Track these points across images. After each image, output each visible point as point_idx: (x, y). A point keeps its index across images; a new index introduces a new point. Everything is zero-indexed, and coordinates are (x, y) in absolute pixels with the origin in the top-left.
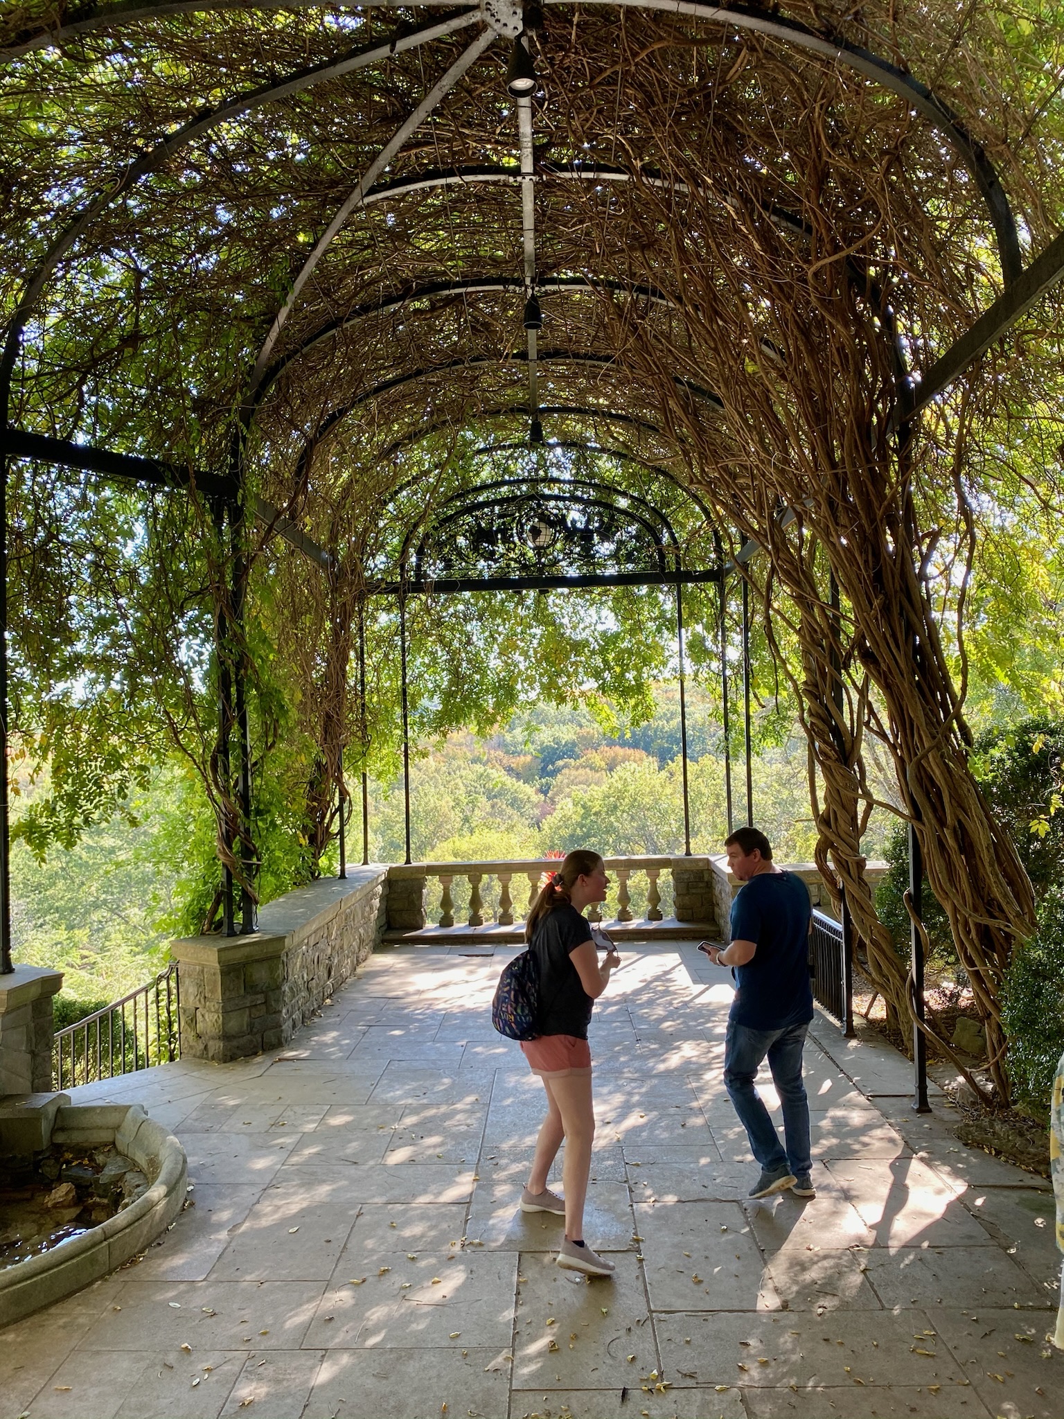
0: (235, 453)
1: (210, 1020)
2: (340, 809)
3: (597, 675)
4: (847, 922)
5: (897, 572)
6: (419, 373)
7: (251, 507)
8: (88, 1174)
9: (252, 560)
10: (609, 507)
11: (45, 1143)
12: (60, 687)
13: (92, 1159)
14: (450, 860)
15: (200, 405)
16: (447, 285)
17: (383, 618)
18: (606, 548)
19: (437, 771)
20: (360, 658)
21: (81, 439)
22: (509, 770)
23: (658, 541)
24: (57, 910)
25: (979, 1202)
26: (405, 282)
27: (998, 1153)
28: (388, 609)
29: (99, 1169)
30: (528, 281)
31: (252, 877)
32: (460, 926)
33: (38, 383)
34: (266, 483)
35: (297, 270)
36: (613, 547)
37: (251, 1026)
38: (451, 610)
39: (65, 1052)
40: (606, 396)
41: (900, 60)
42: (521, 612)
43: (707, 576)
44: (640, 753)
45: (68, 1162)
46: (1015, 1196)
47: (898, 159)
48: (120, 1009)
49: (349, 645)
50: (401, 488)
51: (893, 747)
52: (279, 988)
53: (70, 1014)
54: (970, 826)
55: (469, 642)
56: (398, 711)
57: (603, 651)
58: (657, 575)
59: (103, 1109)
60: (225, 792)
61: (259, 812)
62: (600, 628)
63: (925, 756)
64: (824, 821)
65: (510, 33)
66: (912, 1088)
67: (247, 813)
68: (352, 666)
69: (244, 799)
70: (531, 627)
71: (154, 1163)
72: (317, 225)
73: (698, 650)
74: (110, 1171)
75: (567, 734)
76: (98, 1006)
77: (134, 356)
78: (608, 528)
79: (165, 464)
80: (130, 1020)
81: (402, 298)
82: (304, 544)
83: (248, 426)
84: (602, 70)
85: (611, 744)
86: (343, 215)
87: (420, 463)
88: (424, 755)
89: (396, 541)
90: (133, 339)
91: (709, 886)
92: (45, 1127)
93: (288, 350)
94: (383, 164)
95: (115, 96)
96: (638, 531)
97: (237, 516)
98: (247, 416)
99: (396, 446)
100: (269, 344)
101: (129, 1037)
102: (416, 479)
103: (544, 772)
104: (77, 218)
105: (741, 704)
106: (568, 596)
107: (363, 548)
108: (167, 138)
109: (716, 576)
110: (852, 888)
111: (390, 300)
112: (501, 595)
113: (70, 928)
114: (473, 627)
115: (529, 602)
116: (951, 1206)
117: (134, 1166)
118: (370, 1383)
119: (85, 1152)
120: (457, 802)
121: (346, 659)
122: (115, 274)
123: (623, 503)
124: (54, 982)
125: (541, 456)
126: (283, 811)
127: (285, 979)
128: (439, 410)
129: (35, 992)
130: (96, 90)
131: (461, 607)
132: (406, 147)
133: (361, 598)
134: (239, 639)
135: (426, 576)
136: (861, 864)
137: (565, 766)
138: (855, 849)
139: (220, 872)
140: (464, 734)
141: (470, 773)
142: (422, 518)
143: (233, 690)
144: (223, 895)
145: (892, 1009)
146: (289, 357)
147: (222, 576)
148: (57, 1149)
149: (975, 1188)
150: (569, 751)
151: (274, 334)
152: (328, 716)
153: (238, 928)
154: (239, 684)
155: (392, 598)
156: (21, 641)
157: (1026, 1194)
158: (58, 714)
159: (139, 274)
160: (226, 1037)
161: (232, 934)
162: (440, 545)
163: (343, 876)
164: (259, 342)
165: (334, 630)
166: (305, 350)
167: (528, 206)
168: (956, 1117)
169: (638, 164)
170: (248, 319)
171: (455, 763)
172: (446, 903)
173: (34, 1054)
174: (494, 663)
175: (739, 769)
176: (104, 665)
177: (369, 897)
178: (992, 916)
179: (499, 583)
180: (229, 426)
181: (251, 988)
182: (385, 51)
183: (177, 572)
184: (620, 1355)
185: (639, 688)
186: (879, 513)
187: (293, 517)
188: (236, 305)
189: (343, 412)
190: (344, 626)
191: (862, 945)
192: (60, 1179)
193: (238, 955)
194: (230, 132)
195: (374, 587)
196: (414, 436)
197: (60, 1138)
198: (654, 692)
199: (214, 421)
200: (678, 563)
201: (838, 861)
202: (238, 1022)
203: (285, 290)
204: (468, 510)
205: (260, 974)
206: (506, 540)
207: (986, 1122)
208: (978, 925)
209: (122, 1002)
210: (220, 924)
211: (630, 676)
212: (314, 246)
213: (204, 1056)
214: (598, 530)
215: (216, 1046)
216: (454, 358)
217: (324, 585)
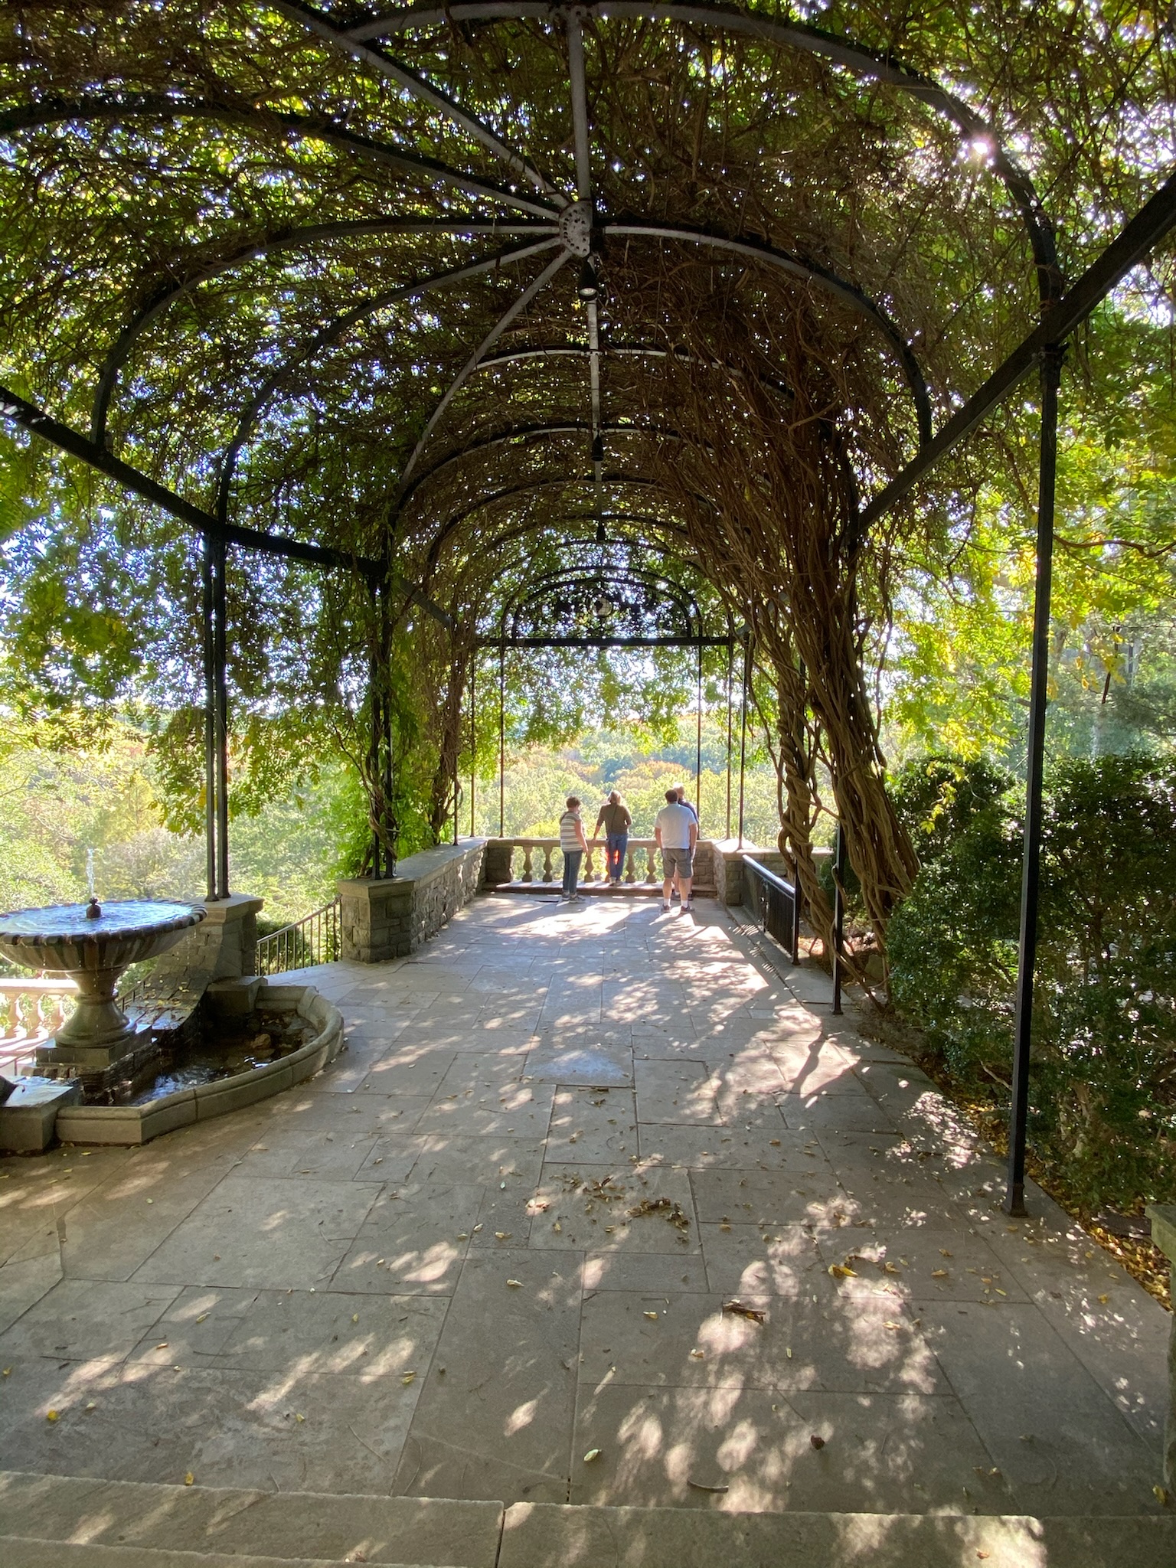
0: (385, 547)
1: (362, 934)
2: (455, 798)
3: (638, 708)
4: (798, 887)
5: (840, 646)
6: (517, 488)
7: (396, 584)
8: (279, 1029)
9: (396, 622)
10: (653, 587)
11: (251, 1007)
12: (260, 704)
13: (281, 1020)
14: (536, 837)
15: (361, 508)
16: (537, 427)
17: (489, 664)
18: (649, 617)
19: (530, 774)
20: (471, 691)
21: (276, 531)
22: (582, 776)
23: (686, 614)
24: (256, 862)
25: (865, 1070)
26: (508, 424)
27: (882, 1041)
28: (493, 657)
29: (286, 1026)
30: (595, 426)
31: (392, 840)
32: (537, 883)
33: (247, 492)
34: (407, 566)
35: (430, 415)
36: (654, 618)
37: (390, 939)
38: (537, 660)
39: (263, 956)
40: (652, 507)
41: (855, 282)
42: (587, 663)
43: (721, 641)
44: (678, 767)
45: (266, 1021)
46: (888, 1067)
47: (854, 351)
48: (300, 927)
49: (464, 682)
50: (504, 570)
51: (831, 768)
52: (409, 915)
53: (265, 929)
54: (878, 823)
55: (549, 683)
56: (497, 731)
57: (645, 693)
58: (684, 639)
59: (289, 988)
60: (375, 782)
61: (398, 797)
62: (643, 676)
63: (851, 774)
64: (786, 818)
65: (581, 253)
66: (831, 999)
67: (390, 797)
68: (465, 697)
69: (388, 787)
70: (592, 672)
71: (323, 1023)
72: (445, 382)
73: (711, 695)
74: (294, 1027)
75: (625, 751)
76: (285, 925)
77: (314, 473)
78: (651, 604)
79: (335, 551)
80: (308, 938)
81: (504, 435)
82: (433, 610)
83: (394, 527)
84: (646, 280)
85: (657, 759)
86: (462, 377)
87: (517, 552)
88: (515, 762)
89: (499, 607)
90: (313, 462)
91: (711, 860)
92: (251, 998)
93: (424, 471)
94: (492, 339)
95: (303, 289)
96: (674, 606)
97: (386, 590)
98: (393, 520)
99: (500, 540)
100: (410, 468)
101: (307, 946)
102: (514, 565)
103: (607, 779)
104: (275, 374)
105: (740, 734)
106: (620, 653)
107: (475, 613)
108: (339, 319)
109: (727, 641)
110: (803, 864)
111: (496, 437)
112: (573, 650)
113: (266, 875)
114: (553, 672)
115: (592, 655)
116: (845, 1072)
117: (309, 1024)
118: (456, 1154)
119: (277, 1015)
120: (543, 796)
121: (461, 693)
122: (301, 415)
123: (662, 586)
124: (257, 905)
125: (605, 550)
126: (415, 798)
127: (414, 910)
128: (531, 515)
129: (245, 911)
130: (289, 284)
131: (544, 658)
132: (508, 329)
133: (473, 650)
134: (386, 677)
135: (519, 634)
136: (810, 847)
137: (623, 774)
138: (806, 838)
139: (370, 837)
140: (542, 750)
141: (552, 777)
142: (517, 594)
143: (381, 713)
144: (372, 852)
145: (826, 948)
146: (423, 477)
147: (375, 633)
148: (259, 1013)
149: (863, 1062)
150: (626, 763)
151: (412, 462)
152: (448, 733)
153: (382, 875)
154: (386, 709)
155: (494, 650)
156: (233, 674)
157: (895, 1067)
158: (256, 724)
159: (317, 415)
160: (372, 946)
161: (378, 878)
162: (530, 612)
163: (455, 844)
164: (402, 467)
165: (452, 671)
166: (436, 471)
167: (595, 372)
168: (858, 1018)
169: (673, 346)
170: (394, 449)
171: (543, 769)
172: (527, 866)
173: (243, 952)
174: (566, 698)
175: (736, 778)
176: (288, 691)
177: (474, 858)
178: (891, 885)
179: (573, 640)
180: (381, 525)
181: (390, 914)
182: (492, 264)
183: (343, 630)
184: (615, 1146)
185: (669, 720)
186: (830, 604)
187: (425, 591)
188: (387, 439)
189: (462, 516)
190: (461, 668)
191: (807, 903)
192: (260, 1032)
193: (382, 892)
194: (383, 316)
195: (482, 641)
196: (513, 533)
197: (260, 1006)
198: (680, 723)
199: (371, 521)
200: (700, 631)
201: (793, 845)
202: (381, 936)
203: (421, 429)
204: (551, 587)
205: (397, 905)
206: (578, 610)
207: (877, 1021)
208: (880, 891)
209: (303, 922)
210: (370, 871)
211: (663, 711)
212: (443, 395)
213: (357, 959)
214: (644, 605)
215: (366, 952)
216: (541, 479)
217: (447, 639)
